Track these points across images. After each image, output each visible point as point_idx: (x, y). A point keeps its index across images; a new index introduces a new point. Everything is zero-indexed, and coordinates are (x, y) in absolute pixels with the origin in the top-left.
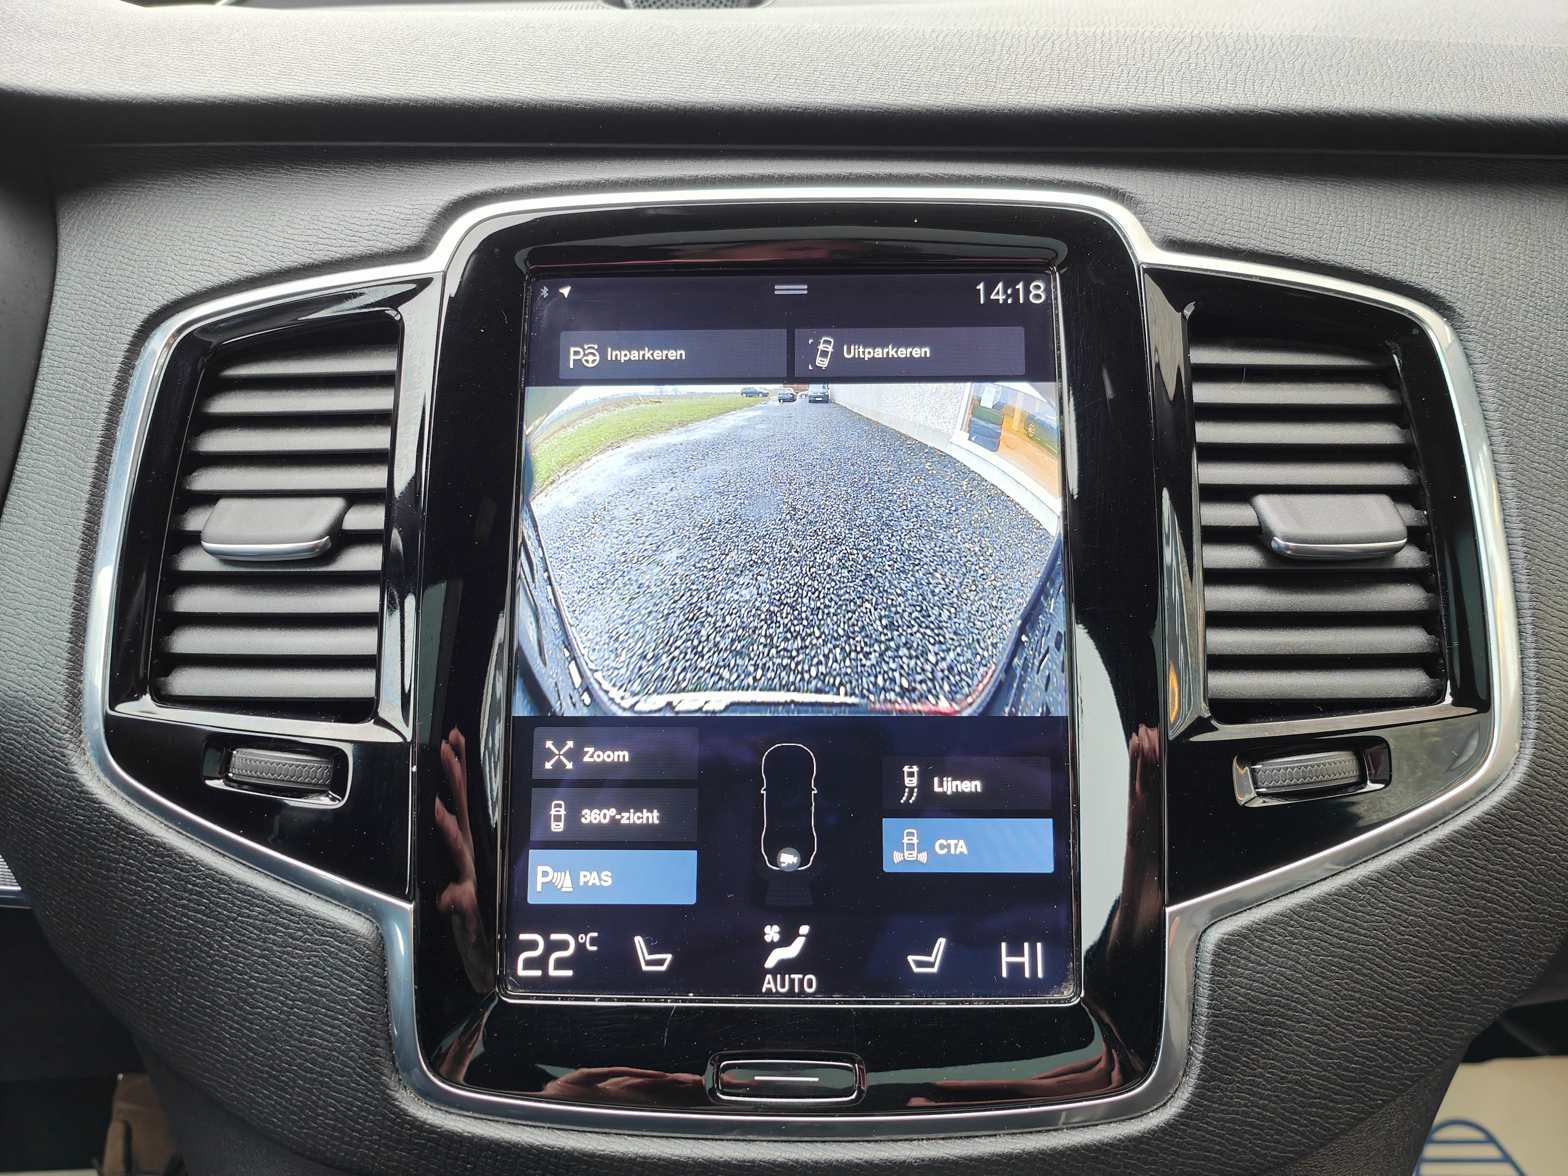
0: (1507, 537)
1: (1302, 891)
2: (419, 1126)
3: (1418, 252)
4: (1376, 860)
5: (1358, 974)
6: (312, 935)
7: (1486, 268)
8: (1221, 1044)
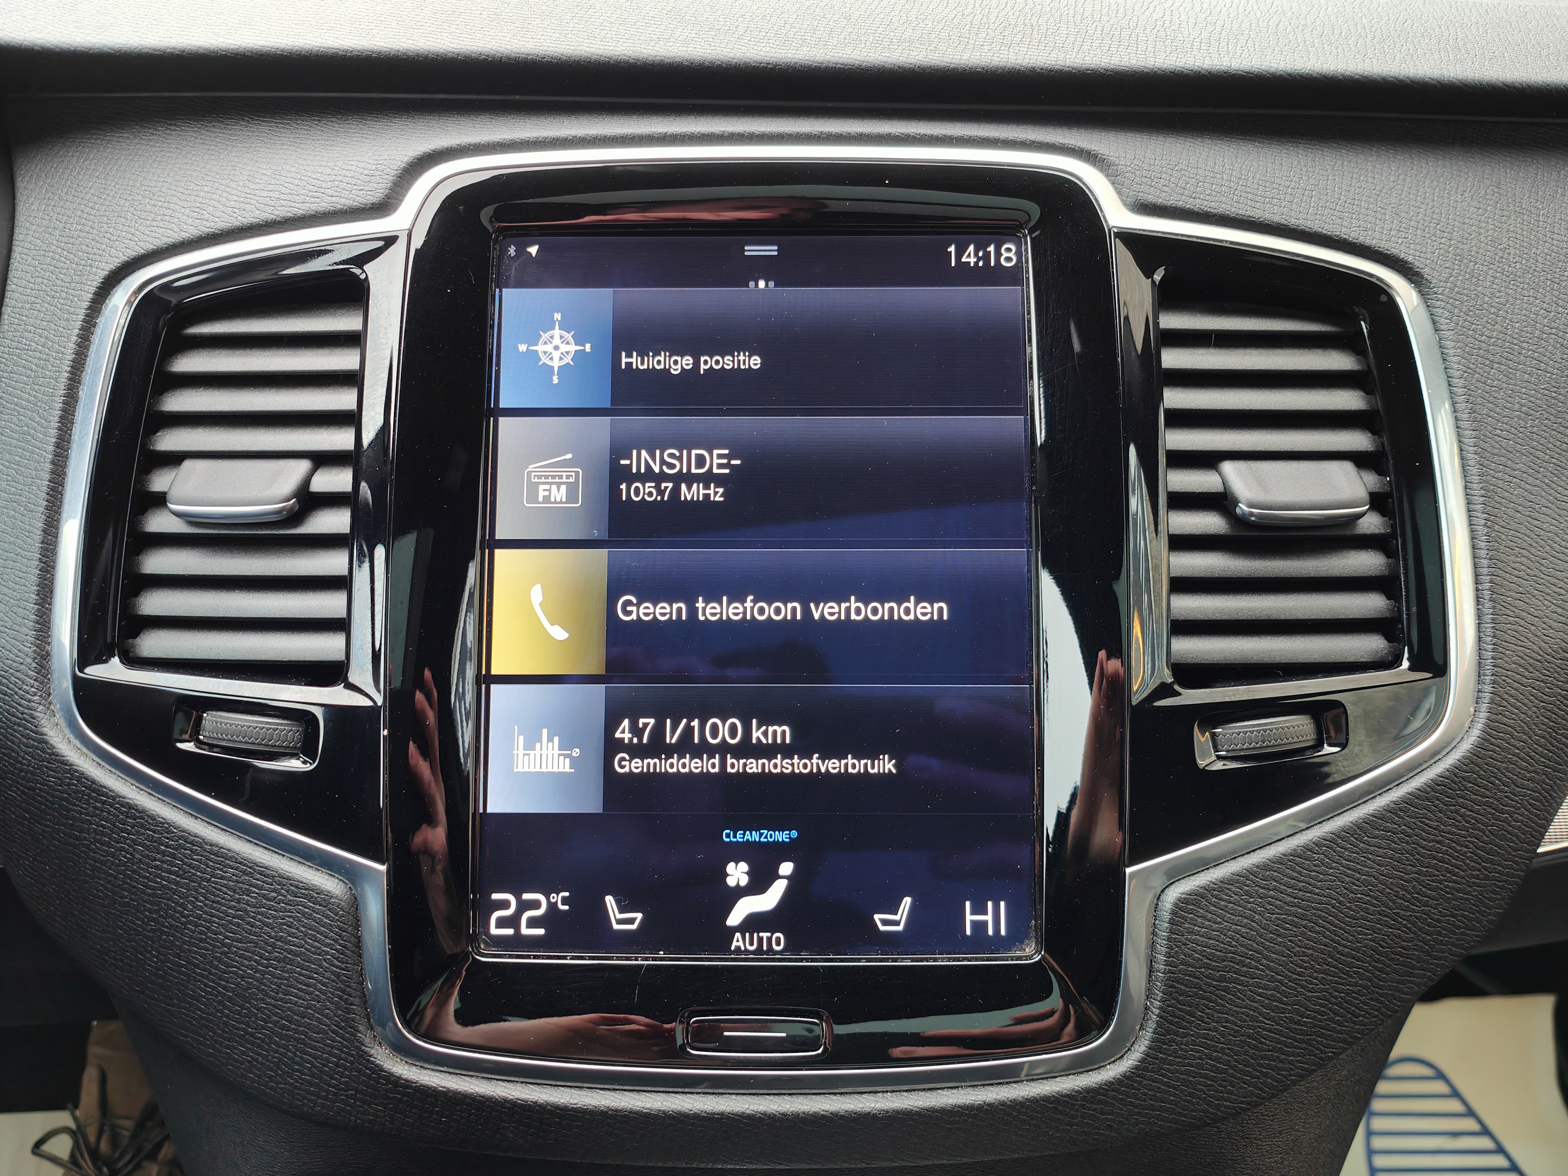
0: (1468, 503)
1: (1258, 851)
2: (396, 1082)
3: (1387, 217)
4: (1331, 820)
5: (1310, 931)
6: (285, 896)
7: (1455, 234)
8: (1176, 999)
